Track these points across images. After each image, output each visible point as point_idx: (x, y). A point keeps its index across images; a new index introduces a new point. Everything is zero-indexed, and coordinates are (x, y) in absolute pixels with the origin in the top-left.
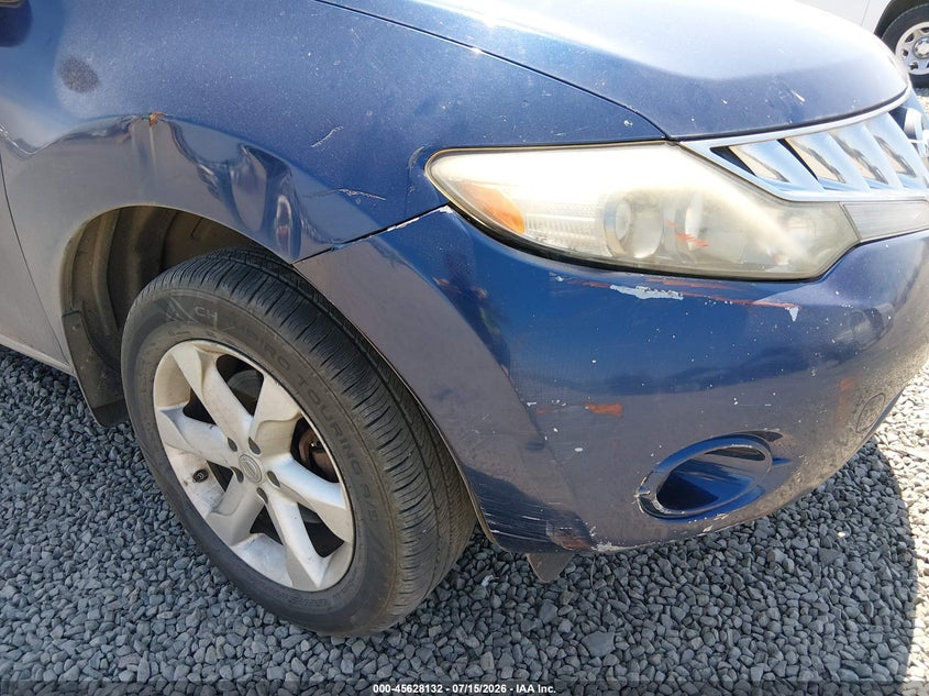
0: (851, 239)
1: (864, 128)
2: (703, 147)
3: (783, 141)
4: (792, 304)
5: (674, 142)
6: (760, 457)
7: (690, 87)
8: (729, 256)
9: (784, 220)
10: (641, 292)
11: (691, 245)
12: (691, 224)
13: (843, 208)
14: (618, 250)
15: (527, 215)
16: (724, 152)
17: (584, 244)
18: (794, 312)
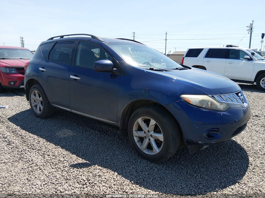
0: (229, 107)
1: (231, 95)
2: (210, 95)
3: (220, 96)
4: (222, 113)
5: (207, 95)
6: (218, 132)
7: (208, 89)
8: (214, 108)
9: (220, 105)
10: (204, 110)
11: (209, 106)
12: (209, 104)
13: (228, 104)
14: (201, 106)
15: (191, 101)
16: (213, 96)
17: (197, 105)
18: (222, 114)
